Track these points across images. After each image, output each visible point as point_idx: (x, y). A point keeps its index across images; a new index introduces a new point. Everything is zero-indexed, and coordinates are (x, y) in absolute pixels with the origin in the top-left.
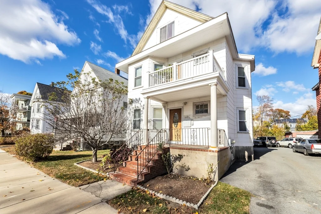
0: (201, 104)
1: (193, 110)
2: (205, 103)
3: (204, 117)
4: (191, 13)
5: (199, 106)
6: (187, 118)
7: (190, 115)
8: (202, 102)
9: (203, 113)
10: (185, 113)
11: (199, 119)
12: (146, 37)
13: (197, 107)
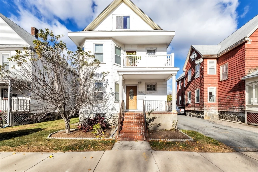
0: (151, 84)
1: (146, 88)
2: (154, 84)
3: (153, 93)
4: (146, 17)
5: (149, 85)
6: (141, 93)
7: (143, 91)
8: (152, 83)
9: (152, 90)
10: (139, 89)
11: (150, 94)
12: (102, 17)
13: (148, 86)
